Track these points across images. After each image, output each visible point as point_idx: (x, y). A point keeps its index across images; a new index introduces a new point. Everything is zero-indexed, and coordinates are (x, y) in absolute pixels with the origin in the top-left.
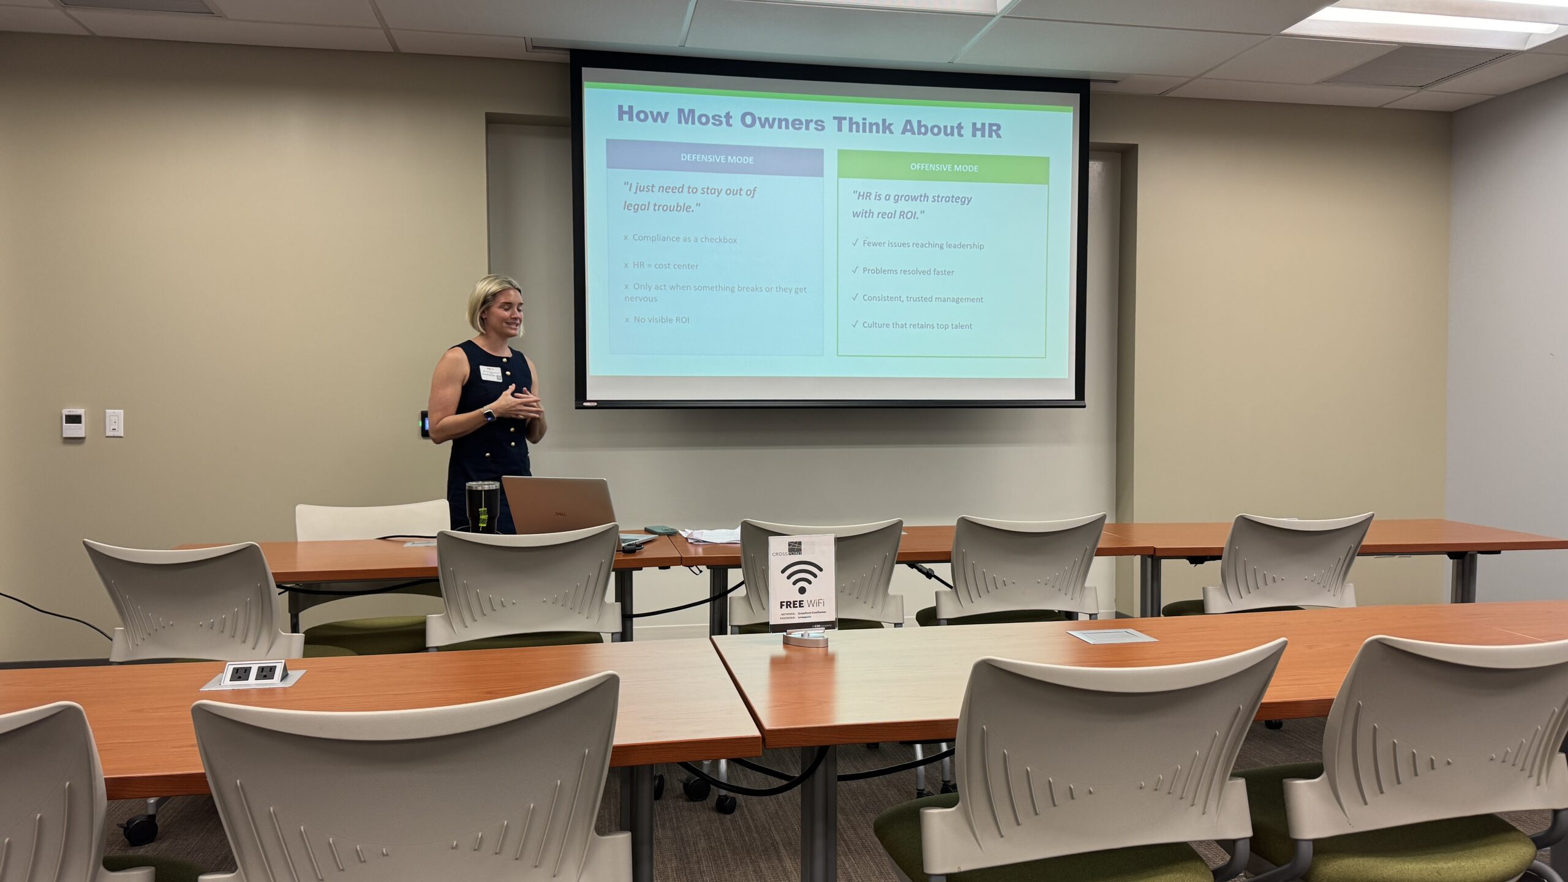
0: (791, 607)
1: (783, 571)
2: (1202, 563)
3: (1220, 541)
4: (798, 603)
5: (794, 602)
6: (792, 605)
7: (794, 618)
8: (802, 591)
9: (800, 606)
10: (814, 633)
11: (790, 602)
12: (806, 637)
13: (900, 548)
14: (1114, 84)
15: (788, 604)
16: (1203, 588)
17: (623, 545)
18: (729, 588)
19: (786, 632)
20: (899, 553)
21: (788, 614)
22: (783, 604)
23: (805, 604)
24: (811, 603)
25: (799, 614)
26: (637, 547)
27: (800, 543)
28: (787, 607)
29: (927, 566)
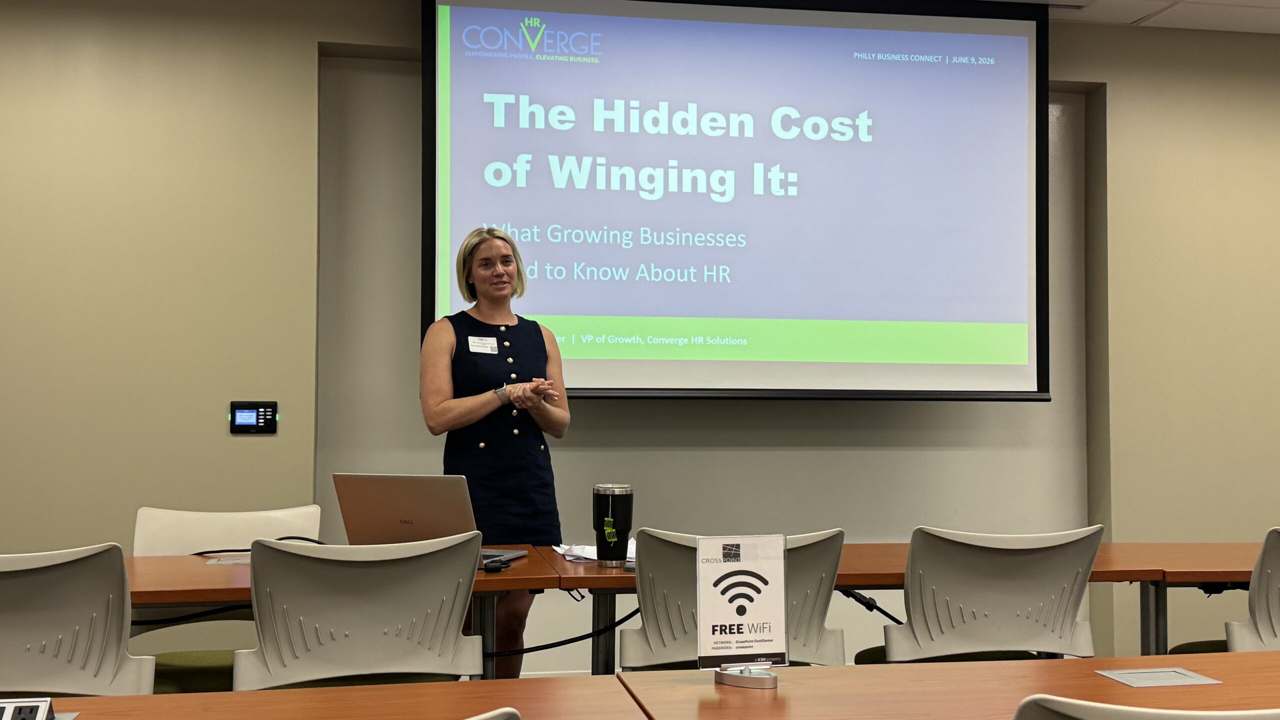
0: (726, 633)
1: (716, 584)
2: (1219, 591)
3: (1247, 563)
4: (735, 628)
5: (730, 626)
6: (727, 631)
7: (730, 648)
8: (741, 611)
9: (739, 632)
10: (757, 669)
11: (725, 626)
12: (746, 674)
13: (839, 569)
14: (1077, 10)
15: (723, 629)
16: (1226, 624)
17: (485, 562)
18: (617, 619)
19: (720, 666)
20: (839, 574)
21: (722, 643)
22: (716, 628)
23: (745, 629)
24: (753, 628)
25: (737, 642)
26: (503, 564)
27: (738, 546)
28: (721, 633)
29: (867, 593)
